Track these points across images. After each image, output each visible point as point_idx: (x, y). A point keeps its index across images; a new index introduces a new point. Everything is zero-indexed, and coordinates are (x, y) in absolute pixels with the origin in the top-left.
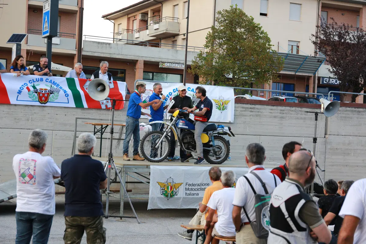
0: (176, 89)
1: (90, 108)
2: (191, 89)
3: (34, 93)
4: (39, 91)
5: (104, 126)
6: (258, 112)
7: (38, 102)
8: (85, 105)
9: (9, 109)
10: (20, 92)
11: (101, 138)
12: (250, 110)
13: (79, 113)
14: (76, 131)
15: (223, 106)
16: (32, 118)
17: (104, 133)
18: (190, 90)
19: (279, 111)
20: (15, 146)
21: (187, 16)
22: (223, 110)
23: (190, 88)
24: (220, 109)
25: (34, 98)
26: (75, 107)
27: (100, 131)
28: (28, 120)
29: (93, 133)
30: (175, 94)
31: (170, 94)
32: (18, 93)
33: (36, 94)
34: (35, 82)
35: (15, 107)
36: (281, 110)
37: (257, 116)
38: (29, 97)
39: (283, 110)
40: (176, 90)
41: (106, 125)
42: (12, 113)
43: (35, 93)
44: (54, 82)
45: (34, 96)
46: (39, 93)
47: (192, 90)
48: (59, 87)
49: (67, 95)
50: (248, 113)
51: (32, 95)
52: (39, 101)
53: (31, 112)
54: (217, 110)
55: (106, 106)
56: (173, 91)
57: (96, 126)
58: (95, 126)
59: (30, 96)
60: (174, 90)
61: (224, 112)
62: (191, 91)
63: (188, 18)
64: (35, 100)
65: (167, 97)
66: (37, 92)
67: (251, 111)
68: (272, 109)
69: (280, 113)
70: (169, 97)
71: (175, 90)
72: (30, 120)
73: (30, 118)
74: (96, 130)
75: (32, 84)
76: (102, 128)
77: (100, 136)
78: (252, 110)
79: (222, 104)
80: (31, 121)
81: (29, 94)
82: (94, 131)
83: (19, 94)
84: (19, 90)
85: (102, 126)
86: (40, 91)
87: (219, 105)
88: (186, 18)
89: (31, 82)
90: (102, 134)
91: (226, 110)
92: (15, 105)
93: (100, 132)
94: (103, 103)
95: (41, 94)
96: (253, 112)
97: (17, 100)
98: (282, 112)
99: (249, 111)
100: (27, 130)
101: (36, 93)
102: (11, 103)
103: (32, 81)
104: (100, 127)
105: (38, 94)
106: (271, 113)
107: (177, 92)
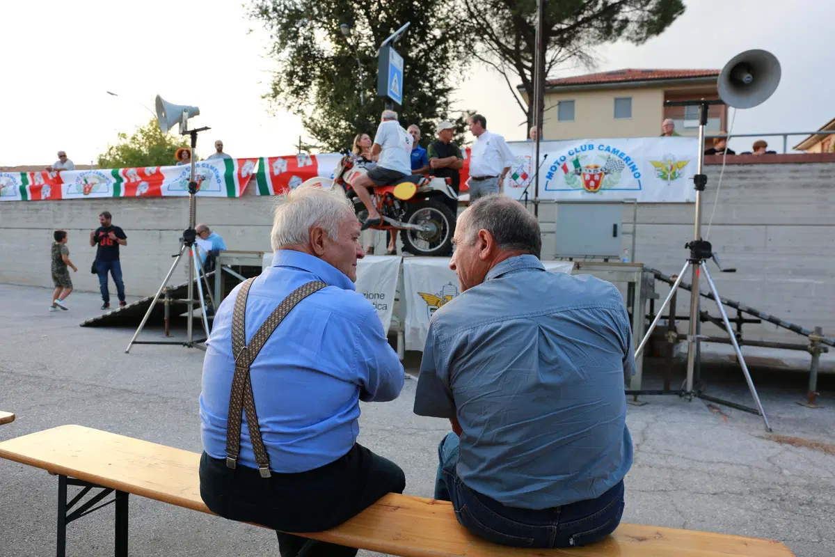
0: (573, 149)
2: (605, 148)
6: (760, 178)
12: (739, 175)
15: (673, 171)
18: (602, 150)
22: (672, 179)
23: (603, 146)
24: (665, 179)
30: (572, 158)
37: (757, 186)
40: (574, 151)
50: (735, 182)
54: (660, 179)
56: (567, 153)
60: (569, 152)
61: (674, 183)
62: (605, 151)
65: (556, 165)
67: (741, 178)
70: (559, 164)
71: (571, 153)
78: (744, 175)
79: (669, 167)
87: (664, 170)
91: (679, 179)
96: (745, 178)
99: (736, 178)
106: (793, 178)
107: (578, 154)
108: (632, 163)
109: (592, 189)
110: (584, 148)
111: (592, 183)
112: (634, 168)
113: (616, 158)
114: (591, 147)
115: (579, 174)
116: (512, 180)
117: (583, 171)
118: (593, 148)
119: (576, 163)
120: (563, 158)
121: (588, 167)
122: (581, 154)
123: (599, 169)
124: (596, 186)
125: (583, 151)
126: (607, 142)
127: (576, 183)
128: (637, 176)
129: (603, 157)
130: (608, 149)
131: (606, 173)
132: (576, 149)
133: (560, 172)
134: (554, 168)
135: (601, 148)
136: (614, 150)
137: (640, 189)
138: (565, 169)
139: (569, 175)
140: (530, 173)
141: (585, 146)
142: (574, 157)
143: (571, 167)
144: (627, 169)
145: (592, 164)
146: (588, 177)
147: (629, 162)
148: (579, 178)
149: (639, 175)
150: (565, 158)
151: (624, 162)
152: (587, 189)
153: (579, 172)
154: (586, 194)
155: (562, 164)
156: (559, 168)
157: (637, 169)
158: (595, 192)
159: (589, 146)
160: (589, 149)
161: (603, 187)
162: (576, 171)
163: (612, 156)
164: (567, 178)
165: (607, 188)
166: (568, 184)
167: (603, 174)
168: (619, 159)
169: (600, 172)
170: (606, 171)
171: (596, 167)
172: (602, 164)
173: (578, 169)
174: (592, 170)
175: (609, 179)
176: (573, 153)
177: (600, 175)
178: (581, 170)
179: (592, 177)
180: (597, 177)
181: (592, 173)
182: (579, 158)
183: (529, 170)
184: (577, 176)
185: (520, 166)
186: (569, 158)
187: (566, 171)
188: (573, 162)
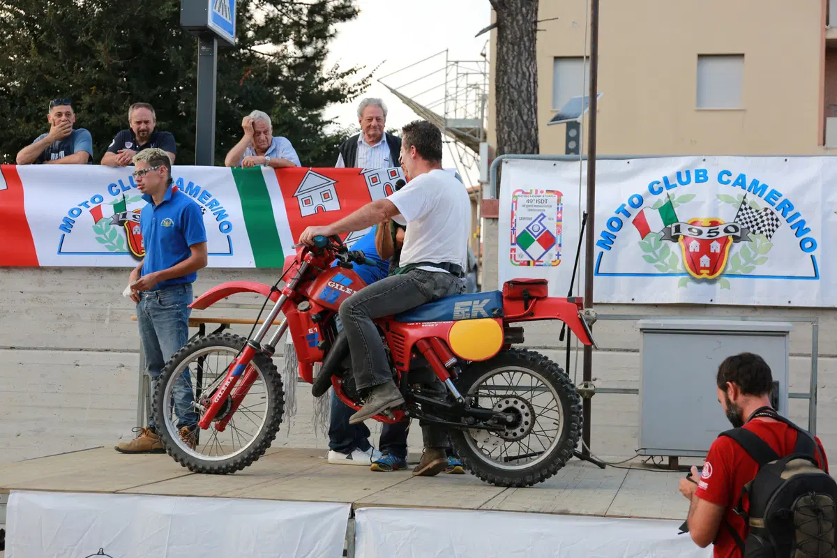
0: (661, 180)
2: (733, 179)
3: (112, 226)
4: (130, 217)
7: (129, 257)
9: (41, 283)
10: (67, 225)
16: (112, 313)
18: (728, 182)
20: (60, 407)
23: (729, 174)
25: (115, 241)
26: (253, 265)
28: (100, 319)
30: (659, 200)
32: (63, 228)
33: (120, 229)
34: (129, 188)
35: (57, 276)
38: (97, 238)
40: (663, 185)
42: (50, 297)
43: (117, 226)
44: (191, 184)
45: (114, 233)
46: (131, 225)
47: (738, 179)
48: (207, 202)
49: (225, 227)
51: (107, 234)
52: (131, 253)
53: (110, 290)
56: (646, 189)
59: (102, 236)
60: (651, 186)
62: (734, 185)
64: (117, 250)
65: (621, 216)
66: (125, 221)
70: (628, 215)
71: (656, 187)
72: (107, 320)
73: (108, 313)
75: (119, 198)
80: (111, 321)
81: (98, 231)
83: (64, 232)
84: (66, 220)
86: (134, 216)
89: (114, 189)
92: (59, 270)
95: (137, 227)
97: (60, 252)
100: (97, 353)
101: (121, 223)
102: (42, 262)
103: (119, 187)
105: (125, 229)
107: (671, 192)
108: (797, 215)
109: (705, 273)
110: (684, 179)
111: (705, 261)
112: (800, 228)
113: (761, 204)
114: (702, 176)
115: (675, 239)
116: (517, 247)
117: (684, 232)
118: (706, 179)
119: (668, 212)
120: (636, 201)
121: (693, 223)
122: (678, 192)
123: (721, 229)
124: (713, 268)
125: (683, 184)
126: (737, 165)
127: (667, 260)
128: (807, 245)
129: (728, 200)
130: (741, 181)
131: (736, 239)
132: (666, 180)
133: (630, 232)
134: (616, 224)
135: (725, 178)
136: (755, 182)
137: (816, 276)
138: (642, 227)
139: (651, 239)
140: (559, 232)
141: (688, 173)
142: (662, 198)
143: (656, 222)
144: (785, 231)
145: (704, 216)
146: (694, 246)
147: (790, 214)
148: (674, 247)
149: (814, 245)
150: (641, 200)
151: (778, 214)
152: (694, 274)
153: (673, 233)
154: (691, 284)
155: (635, 213)
156: (628, 224)
157: (808, 230)
158: (713, 282)
159: (697, 171)
160: (698, 181)
161: (729, 270)
162: (667, 230)
163: (751, 198)
164: (646, 248)
165: (739, 272)
166: (650, 260)
167: (731, 238)
168: (767, 205)
169: (722, 234)
170: (738, 234)
171: (714, 223)
172: (727, 216)
173: (673, 227)
174: (705, 230)
175: (745, 252)
176: (661, 190)
177: (724, 241)
178: (678, 229)
179: (705, 245)
180: (715, 247)
181: (704, 236)
182: (674, 201)
183: (559, 227)
184: (670, 243)
185: (535, 215)
186: (651, 200)
187: (644, 230)
188: (661, 210)
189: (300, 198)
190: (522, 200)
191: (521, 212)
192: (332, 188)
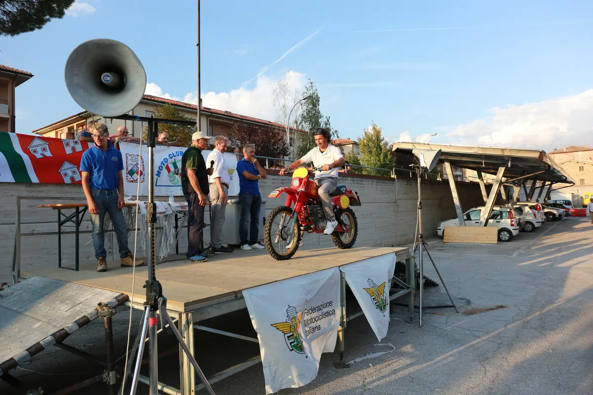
1: (43, 182)
5: (81, 209)
6: (262, 182)
8: (34, 179)
11: (77, 232)
13: (23, 190)
14: (19, 223)
17: (82, 222)
19: (280, 181)
21: (197, 43)
26: (14, 181)
27: (74, 219)
29: (57, 224)
30: (172, 161)
31: (166, 160)
36: (282, 180)
39: (284, 180)
40: (172, 155)
41: (84, 207)
55: (72, 178)
56: (168, 157)
57: (62, 211)
58: (59, 211)
60: (169, 155)
63: (199, 45)
65: (162, 165)
68: (274, 179)
69: (281, 183)
70: (164, 165)
74: (63, 218)
76: (78, 212)
77: (74, 229)
82: (57, 220)
85: (77, 208)
88: (197, 45)
90: (78, 224)
93: (73, 222)
94: (66, 175)
98: (283, 182)
104: (74, 210)
106: (273, 183)
107: (175, 158)
110: (178, 154)
115: (177, 174)
116: (128, 175)
117: (180, 172)
119: (175, 165)
127: (176, 181)
133: (164, 172)
134: (160, 168)
138: (168, 168)
139: (171, 174)
140: (144, 170)
141: (178, 152)
143: (172, 169)
148: (178, 177)
155: (166, 164)
156: (164, 168)
160: (181, 155)
162: (175, 171)
164: (170, 177)
166: (171, 181)
176: (172, 157)
178: (178, 170)
182: (177, 160)
183: (143, 168)
184: (176, 175)
185: (135, 163)
186: (170, 161)
187: (169, 170)
188: (173, 164)
189: (30, 149)
190: (129, 158)
191: (130, 162)
192: (47, 146)
